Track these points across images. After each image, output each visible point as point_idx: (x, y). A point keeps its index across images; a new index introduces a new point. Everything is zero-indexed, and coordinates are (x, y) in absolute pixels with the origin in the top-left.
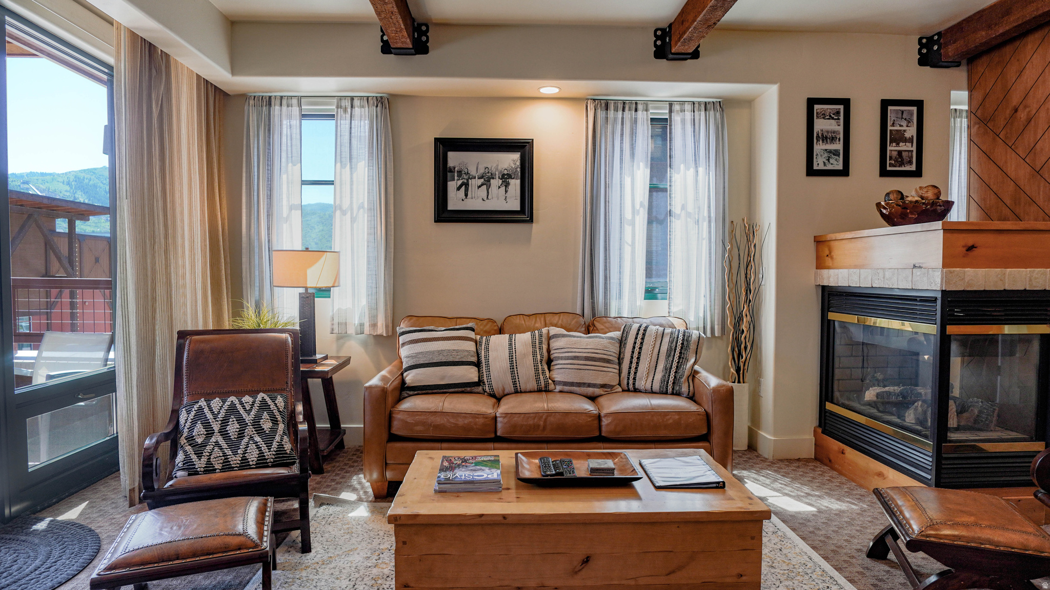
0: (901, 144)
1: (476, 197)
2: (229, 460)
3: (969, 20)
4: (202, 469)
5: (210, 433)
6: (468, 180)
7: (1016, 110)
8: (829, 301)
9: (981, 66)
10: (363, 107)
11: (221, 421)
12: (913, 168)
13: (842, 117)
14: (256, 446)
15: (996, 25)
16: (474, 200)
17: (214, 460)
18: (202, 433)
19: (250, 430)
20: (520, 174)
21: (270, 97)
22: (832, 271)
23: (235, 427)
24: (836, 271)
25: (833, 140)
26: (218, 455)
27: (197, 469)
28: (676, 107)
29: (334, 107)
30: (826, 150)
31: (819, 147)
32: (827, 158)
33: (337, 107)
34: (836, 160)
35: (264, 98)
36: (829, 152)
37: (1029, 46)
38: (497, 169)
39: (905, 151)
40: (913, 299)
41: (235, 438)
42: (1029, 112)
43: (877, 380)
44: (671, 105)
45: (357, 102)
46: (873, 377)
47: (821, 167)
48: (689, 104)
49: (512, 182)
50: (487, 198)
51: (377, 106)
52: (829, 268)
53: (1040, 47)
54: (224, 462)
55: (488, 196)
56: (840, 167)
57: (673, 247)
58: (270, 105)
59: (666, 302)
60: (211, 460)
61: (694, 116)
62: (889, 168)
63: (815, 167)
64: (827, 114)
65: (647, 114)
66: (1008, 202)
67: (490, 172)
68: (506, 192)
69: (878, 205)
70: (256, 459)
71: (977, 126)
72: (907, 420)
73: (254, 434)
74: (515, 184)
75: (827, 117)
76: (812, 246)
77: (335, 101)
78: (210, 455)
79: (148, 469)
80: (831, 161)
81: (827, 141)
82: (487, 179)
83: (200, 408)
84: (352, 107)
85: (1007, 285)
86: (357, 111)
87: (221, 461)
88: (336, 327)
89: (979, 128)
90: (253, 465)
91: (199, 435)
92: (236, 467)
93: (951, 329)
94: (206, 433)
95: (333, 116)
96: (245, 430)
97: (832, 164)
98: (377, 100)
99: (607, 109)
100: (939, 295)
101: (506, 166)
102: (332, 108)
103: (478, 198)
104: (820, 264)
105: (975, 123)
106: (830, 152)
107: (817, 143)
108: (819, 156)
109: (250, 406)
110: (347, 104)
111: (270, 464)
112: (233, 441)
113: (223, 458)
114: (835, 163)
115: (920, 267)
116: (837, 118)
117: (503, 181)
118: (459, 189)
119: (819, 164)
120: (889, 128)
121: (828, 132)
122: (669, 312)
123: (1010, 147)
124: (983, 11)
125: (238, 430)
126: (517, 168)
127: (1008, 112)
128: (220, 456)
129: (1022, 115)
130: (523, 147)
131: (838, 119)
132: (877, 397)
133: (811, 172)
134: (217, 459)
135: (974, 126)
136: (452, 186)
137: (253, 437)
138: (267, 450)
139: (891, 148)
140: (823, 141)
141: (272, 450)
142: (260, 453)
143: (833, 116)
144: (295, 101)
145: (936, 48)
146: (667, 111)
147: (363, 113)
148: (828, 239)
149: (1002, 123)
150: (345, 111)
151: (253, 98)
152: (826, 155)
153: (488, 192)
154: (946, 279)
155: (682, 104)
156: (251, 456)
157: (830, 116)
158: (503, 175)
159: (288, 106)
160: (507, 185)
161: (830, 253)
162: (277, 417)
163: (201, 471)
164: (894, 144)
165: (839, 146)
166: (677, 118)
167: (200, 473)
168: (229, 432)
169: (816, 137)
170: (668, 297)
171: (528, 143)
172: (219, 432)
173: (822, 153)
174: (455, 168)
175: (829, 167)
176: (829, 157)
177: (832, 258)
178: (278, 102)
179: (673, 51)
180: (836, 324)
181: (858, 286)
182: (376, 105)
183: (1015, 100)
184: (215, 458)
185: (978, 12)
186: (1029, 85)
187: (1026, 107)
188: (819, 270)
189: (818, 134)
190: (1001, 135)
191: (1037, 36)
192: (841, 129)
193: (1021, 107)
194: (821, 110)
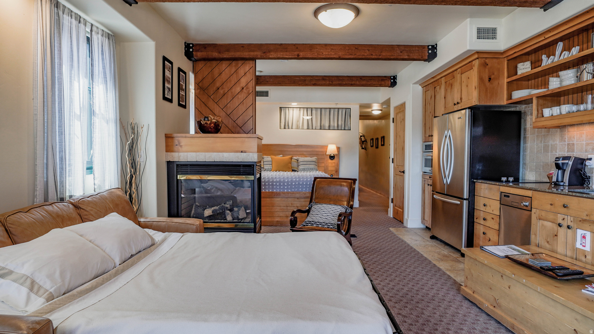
0: (182, 91)
7: (218, 89)
8: (177, 169)
9: (201, 64)
12: (184, 104)
13: (171, 71)
22: (181, 154)
24: (185, 153)
25: (169, 82)
28: (94, 30)
30: (168, 87)
31: (167, 85)
37: (224, 65)
39: (183, 95)
42: (224, 91)
44: (92, 27)
48: (101, 31)
53: (229, 67)
56: (171, 98)
61: (103, 40)
62: (181, 103)
65: (85, 28)
71: (199, 90)
72: (228, 219)
80: (169, 93)
89: (200, 91)
97: (169, 95)
100: (255, 164)
104: (170, 150)
105: (198, 89)
107: (165, 82)
108: (166, 90)
115: (245, 152)
120: (180, 82)
122: (95, 188)
123: (216, 103)
124: (216, 44)
127: (215, 88)
129: (221, 91)
132: (213, 213)
133: (164, 97)
135: (197, 90)
139: (180, 92)
149: (212, 93)
152: (168, 90)
154: (258, 157)
155: (97, 29)
157: (168, 69)
165: (170, 86)
169: (165, 79)
175: (168, 97)
177: (181, 146)
180: (183, 181)
181: (205, 161)
183: (218, 84)
186: (224, 80)
187: (222, 88)
190: (212, 97)
191: (228, 62)
192: (170, 77)
193: (220, 88)
194: (166, 65)
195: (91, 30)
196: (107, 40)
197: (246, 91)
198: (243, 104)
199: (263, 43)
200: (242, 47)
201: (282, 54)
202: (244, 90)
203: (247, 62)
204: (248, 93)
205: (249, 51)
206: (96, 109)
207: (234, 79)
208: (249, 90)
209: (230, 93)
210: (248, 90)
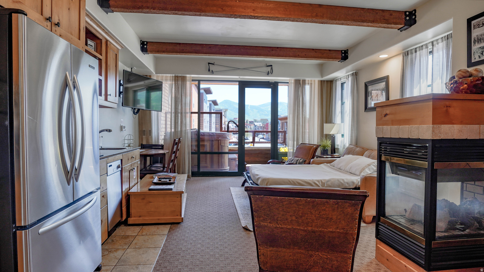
6: (373, 95)
20: (386, 89)
28: (435, 43)
30: (480, 47)
31: (475, 48)
32: (481, 53)
36: (482, 48)
44: (433, 42)
45: (349, 76)
47: (477, 59)
48: (440, 39)
63: (473, 61)
64: (481, 24)
67: (378, 91)
68: (382, 98)
74: (384, 92)
75: (480, 26)
81: (481, 42)
82: (377, 94)
95: (345, 82)
98: (352, 74)
99: (408, 55)
102: (345, 79)
107: (474, 45)
108: (476, 53)
118: (371, 99)
119: (474, 58)
121: (481, 35)
130: (386, 79)
136: (369, 98)
140: (478, 42)
144: (340, 79)
146: (432, 46)
147: (350, 79)
151: (334, 80)
155: (437, 40)
160: (382, 95)
166: (435, 49)
169: (474, 41)
171: (388, 77)
173: (478, 51)
174: (370, 92)
176: (483, 51)
178: (337, 81)
189: (475, 39)
194: (477, 23)
196: (445, 41)
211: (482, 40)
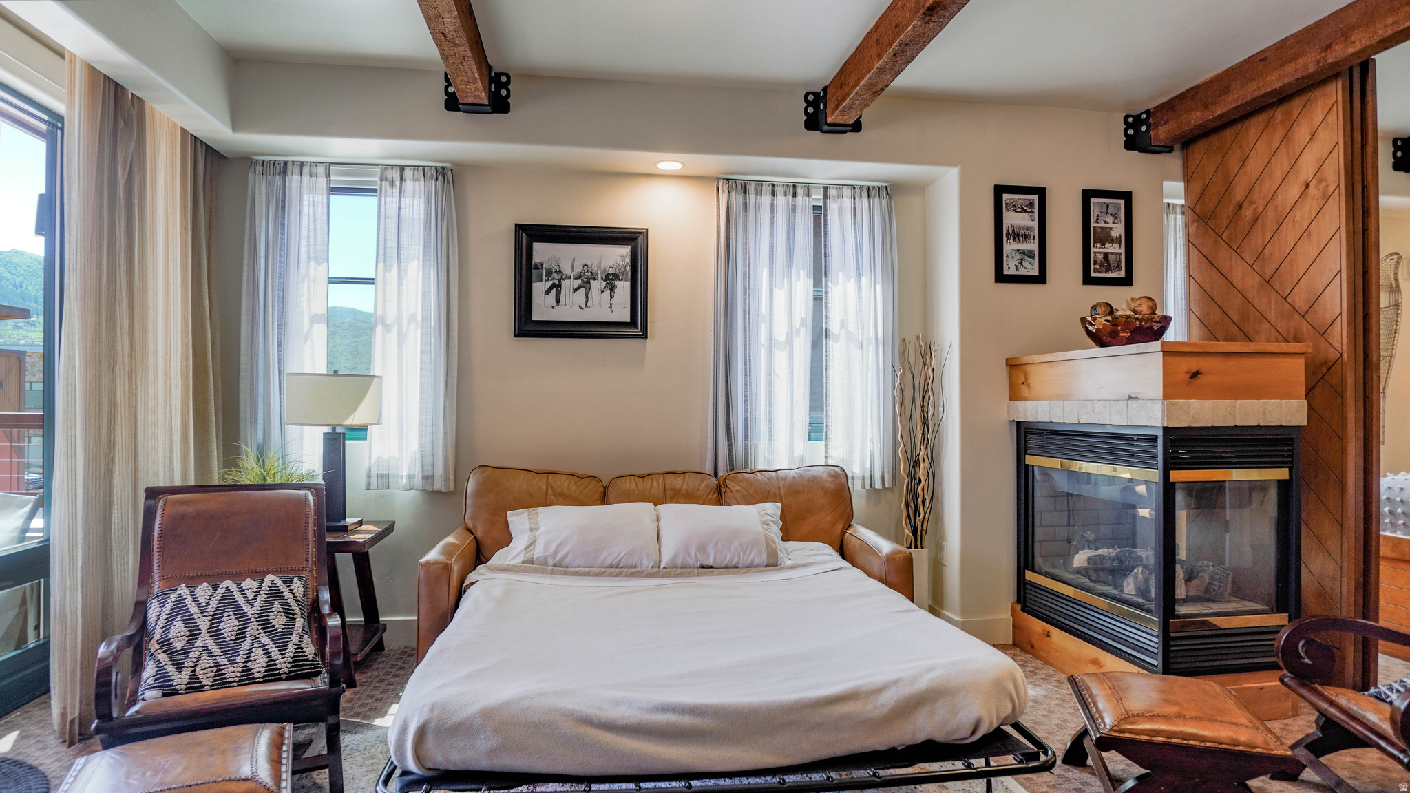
0: (1107, 245)
1: (571, 303)
2: (223, 672)
3: (1182, 97)
4: (184, 687)
5: (194, 635)
6: (559, 281)
7: (1240, 207)
8: (1026, 441)
9: (1199, 149)
10: (417, 180)
11: (212, 616)
12: (1122, 274)
13: (1036, 210)
14: (263, 650)
15: (1212, 104)
16: (568, 307)
17: (202, 672)
18: (182, 634)
19: (254, 629)
20: (629, 274)
21: (286, 163)
22: (1028, 403)
23: (232, 624)
24: (1034, 403)
25: (1026, 237)
26: (208, 665)
27: (176, 686)
28: (832, 192)
29: (377, 179)
30: (1018, 250)
31: (1009, 247)
32: (1020, 261)
33: (381, 180)
34: (1030, 263)
35: (276, 163)
36: (1021, 253)
37: (1253, 131)
38: (599, 267)
39: (1112, 253)
40: (1129, 438)
41: (231, 640)
42: (1255, 209)
43: (1088, 541)
44: (825, 189)
45: (408, 173)
46: (1082, 537)
47: (1013, 271)
48: (848, 188)
49: (619, 284)
50: (586, 304)
51: (437, 180)
52: (1025, 399)
53: (1265, 132)
54: (216, 676)
55: (587, 302)
56: (1036, 272)
57: (831, 371)
58: (285, 173)
59: (822, 443)
60: (197, 673)
61: (855, 204)
62: (1093, 275)
63: (1006, 272)
64: (1019, 206)
65: (809, 200)
66: (1235, 318)
67: (590, 270)
68: (611, 297)
69: (1083, 320)
70: (263, 670)
71: (1195, 225)
72: (1126, 591)
73: (260, 633)
74: (623, 287)
75: (1018, 210)
76: (1003, 370)
77: (378, 170)
78: (195, 666)
79: (103, 689)
80: (1025, 264)
81: (1019, 239)
82: (585, 280)
83: (180, 599)
84: (402, 179)
85: (1237, 420)
86: (409, 185)
87: (212, 674)
88: (374, 480)
89: (1198, 226)
90: (259, 678)
91: (177, 637)
92: (234, 682)
93: (1175, 476)
94: (188, 633)
95: (375, 191)
96: (246, 628)
97: (1025, 268)
98: (437, 172)
99: (745, 193)
100: (1160, 433)
101: (611, 264)
102: (373, 179)
103: (573, 304)
104: (1015, 394)
105: (1194, 221)
106: (1023, 253)
107: (1007, 241)
108: (1010, 258)
109: (254, 594)
110: (394, 176)
111: (284, 676)
112: (228, 644)
113: (215, 669)
114: (1029, 266)
115: (1136, 398)
116: (1030, 210)
117: (607, 283)
118: (547, 293)
119: (1010, 268)
120: (1093, 225)
121: (1020, 228)
122: (826, 457)
123: (1235, 251)
124: (1198, 87)
125: (236, 628)
126: (626, 266)
127: (1231, 208)
128: (210, 667)
129: (1248, 213)
130: (633, 239)
131: (1032, 212)
132: (1089, 563)
133: (1001, 277)
134: (205, 671)
135: (1192, 226)
136: (538, 288)
137: (258, 638)
138: (280, 656)
139: (1096, 250)
140: (1014, 239)
141: (287, 655)
142: (269, 661)
143: (1025, 208)
144: (321, 169)
145: (1144, 128)
146: (821, 197)
147: (417, 188)
148: (1024, 363)
149: (1224, 222)
150: (392, 183)
151: (261, 163)
152: (1018, 256)
153: (587, 297)
154: (1168, 412)
155: (840, 188)
156: (257, 666)
157: (1022, 208)
158: (608, 275)
159: (311, 175)
160: (613, 288)
161: (1026, 380)
162: (293, 608)
163: (181, 690)
164: (1099, 245)
165: (1033, 246)
166: (833, 207)
167: (180, 692)
168: (223, 631)
169: (1006, 234)
170: (824, 437)
171: (641, 233)
172: (208, 632)
173: (1013, 255)
174: (542, 265)
175: (1023, 272)
176: (1022, 259)
177: (1028, 386)
178: (297, 170)
179: (829, 120)
180: (1036, 470)
181: (1062, 421)
182: (435, 177)
183: (1239, 194)
184: (203, 670)
185: (1193, 88)
186: (1254, 179)
187: (1251, 203)
188: (1012, 402)
189: (1008, 231)
190: (1224, 237)
191: (1261, 119)
192: (1035, 224)
193: (1246, 204)
194: (1012, 201)
195: (825, 197)
196: (866, 200)
197: (1316, 192)
198: (1309, 235)
199: (1322, 17)
200: (1262, 60)
201: (1390, 21)
202: (1312, 190)
203: (1317, 93)
204: (1324, 195)
205: (1283, 65)
206: (834, 326)
207: (1281, 164)
208: (1327, 186)
209: (1270, 212)
210: (1324, 184)
211: (1021, 238)
